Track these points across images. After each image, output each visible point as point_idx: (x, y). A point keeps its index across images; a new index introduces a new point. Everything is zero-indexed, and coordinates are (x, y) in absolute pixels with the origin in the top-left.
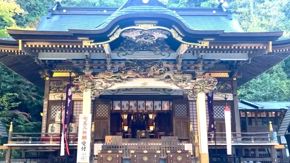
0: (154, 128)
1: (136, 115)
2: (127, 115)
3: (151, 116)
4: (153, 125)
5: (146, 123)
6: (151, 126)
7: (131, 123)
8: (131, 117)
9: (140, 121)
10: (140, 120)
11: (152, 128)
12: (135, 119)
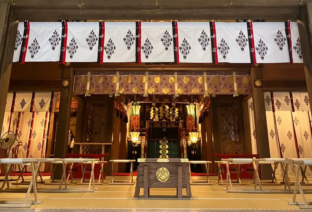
0: (200, 136)
1: (161, 108)
2: (140, 106)
3: (191, 110)
4: (196, 131)
5: (181, 125)
6: (193, 131)
7: (147, 126)
8: (150, 111)
9: (169, 120)
10: (168, 118)
11: (194, 138)
12: (159, 116)
